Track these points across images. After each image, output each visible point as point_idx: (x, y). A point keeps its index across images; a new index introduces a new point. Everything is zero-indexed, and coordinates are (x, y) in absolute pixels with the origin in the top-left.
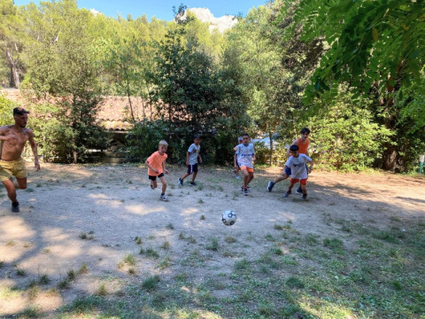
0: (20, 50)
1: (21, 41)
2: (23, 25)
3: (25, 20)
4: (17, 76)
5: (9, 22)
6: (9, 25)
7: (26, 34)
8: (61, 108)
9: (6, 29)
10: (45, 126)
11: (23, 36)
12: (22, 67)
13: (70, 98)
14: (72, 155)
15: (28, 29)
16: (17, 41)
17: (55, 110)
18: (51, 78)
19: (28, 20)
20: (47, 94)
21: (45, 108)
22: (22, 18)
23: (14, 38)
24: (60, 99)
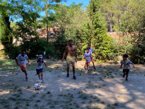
0: (113, 16)
1: (113, 12)
2: (114, 5)
3: (115, 3)
4: (111, 27)
5: (109, 5)
6: (109, 6)
7: (115, 8)
8: (133, 39)
9: (108, 8)
10: (126, 47)
11: (114, 10)
12: (113, 23)
13: (137, 34)
14: (137, 60)
15: (116, 6)
16: (112, 12)
17: (131, 40)
18: (129, 26)
19: (116, 2)
20: (127, 32)
21: (126, 39)
22: (114, 2)
23: (111, 11)
24: (133, 35)
